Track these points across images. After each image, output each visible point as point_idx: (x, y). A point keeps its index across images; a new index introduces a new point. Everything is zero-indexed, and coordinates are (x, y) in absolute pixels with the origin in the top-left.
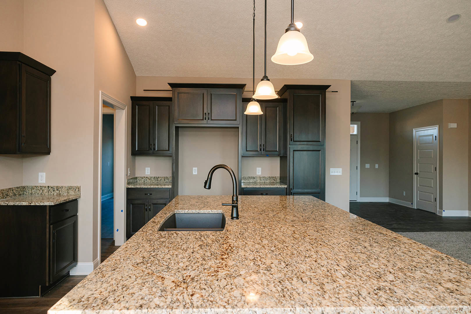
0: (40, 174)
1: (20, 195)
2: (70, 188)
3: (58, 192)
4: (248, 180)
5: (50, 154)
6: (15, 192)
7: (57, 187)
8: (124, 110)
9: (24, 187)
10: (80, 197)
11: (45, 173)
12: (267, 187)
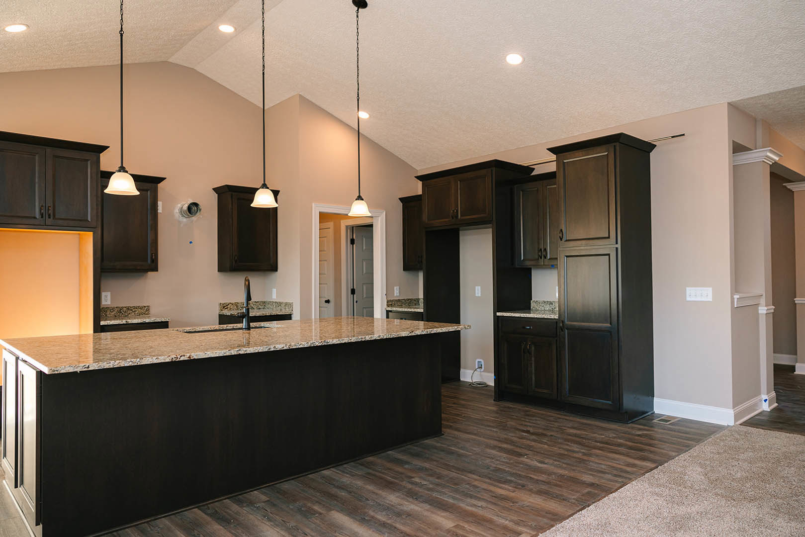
0: (273, 289)
1: (259, 309)
2: (286, 304)
3: (280, 307)
4: (543, 306)
5: (277, 271)
6: (252, 305)
7: (280, 302)
8: (380, 218)
9: (265, 302)
10: (293, 314)
11: (275, 290)
12: (530, 316)
